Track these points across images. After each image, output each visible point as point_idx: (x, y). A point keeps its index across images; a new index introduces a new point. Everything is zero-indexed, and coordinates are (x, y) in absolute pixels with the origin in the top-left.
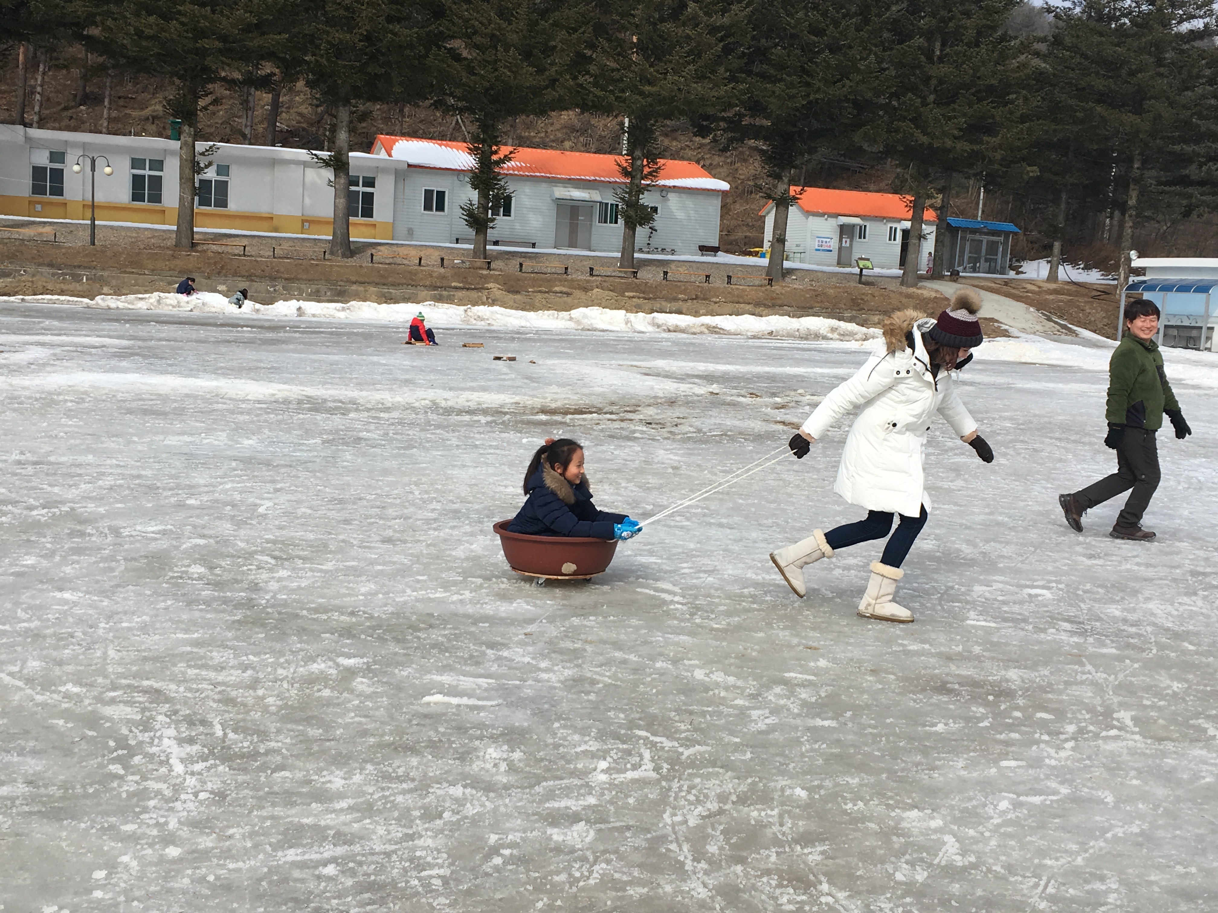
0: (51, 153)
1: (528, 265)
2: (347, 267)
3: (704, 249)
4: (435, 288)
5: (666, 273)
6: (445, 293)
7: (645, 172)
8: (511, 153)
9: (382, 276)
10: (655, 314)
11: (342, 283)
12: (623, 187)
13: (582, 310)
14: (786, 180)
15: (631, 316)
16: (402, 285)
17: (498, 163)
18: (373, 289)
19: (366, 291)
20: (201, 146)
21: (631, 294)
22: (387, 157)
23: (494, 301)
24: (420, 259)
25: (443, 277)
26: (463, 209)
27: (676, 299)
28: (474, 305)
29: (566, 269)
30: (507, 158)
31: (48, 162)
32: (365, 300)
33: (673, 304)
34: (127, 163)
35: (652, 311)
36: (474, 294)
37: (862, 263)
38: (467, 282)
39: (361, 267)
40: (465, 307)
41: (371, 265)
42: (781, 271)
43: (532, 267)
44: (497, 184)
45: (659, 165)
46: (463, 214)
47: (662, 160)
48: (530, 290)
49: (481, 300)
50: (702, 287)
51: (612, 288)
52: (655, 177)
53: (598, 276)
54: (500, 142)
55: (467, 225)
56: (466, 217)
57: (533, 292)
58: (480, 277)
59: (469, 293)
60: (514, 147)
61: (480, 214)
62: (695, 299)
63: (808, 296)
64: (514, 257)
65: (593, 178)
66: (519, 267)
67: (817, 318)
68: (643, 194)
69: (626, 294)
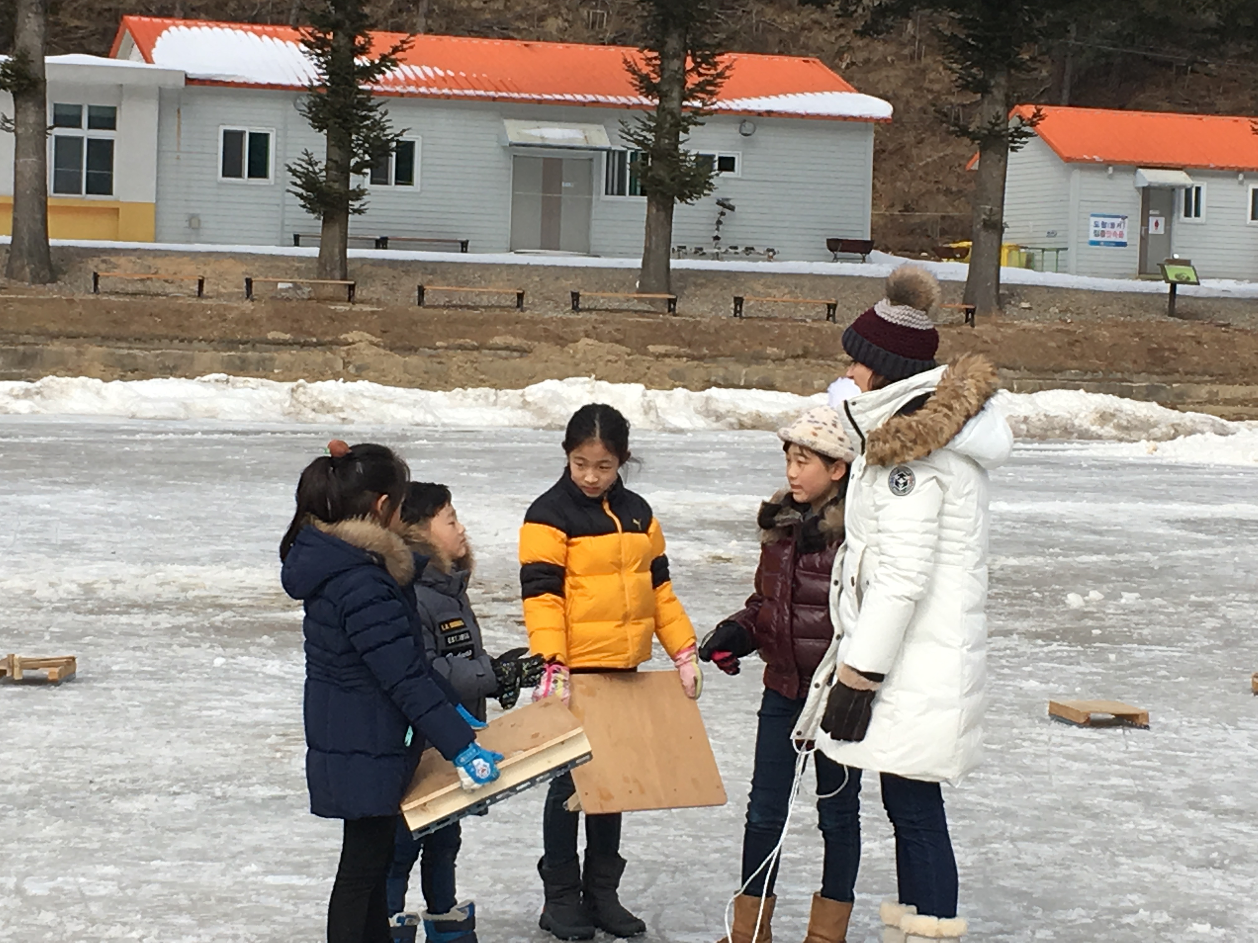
1: (437, 290)
2: (42, 303)
3: (838, 246)
4: (232, 344)
5: (739, 301)
6: (253, 355)
7: (689, 85)
8: (395, 50)
9: (118, 322)
10: (714, 392)
11: (29, 339)
12: (644, 117)
13: (550, 385)
14: (998, 94)
15: (659, 397)
16: (160, 338)
17: (367, 73)
18: (94, 350)
19: (80, 353)
21: (661, 349)
22: (143, 65)
23: (359, 369)
24: (201, 283)
25: (249, 321)
26: (294, 172)
27: (758, 358)
28: (316, 380)
29: (520, 296)
30: (388, 61)
32: (76, 374)
33: (754, 367)
35: (708, 385)
36: (316, 356)
37: (1172, 272)
38: (301, 331)
39: (71, 301)
40: (293, 385)
41: (91, 297)
42: (993, 292)
43: (448, 294)
44: (367, 118)
45: (720, 68)
46: (295, 184)
47: (726, 56)
48: (438, 344)
49: (331, 368)
50: (819, 330)
51: (619, 336)
52: (712, 94)
53: (589, 310)
54: (372, 27)
55: (304, 206)
56: (300, 191)
57: (446, 348)
58: (331, 318)
59: (304, 353)
60: (403, 36)
61: (331, 183)
62: (804, 356)
63: (1053, 344)
64: (407, 272)
65: (591, 98)
66: (416, 293)
67: (1072, 392)
68: (686, 131)
69: (651, 348)
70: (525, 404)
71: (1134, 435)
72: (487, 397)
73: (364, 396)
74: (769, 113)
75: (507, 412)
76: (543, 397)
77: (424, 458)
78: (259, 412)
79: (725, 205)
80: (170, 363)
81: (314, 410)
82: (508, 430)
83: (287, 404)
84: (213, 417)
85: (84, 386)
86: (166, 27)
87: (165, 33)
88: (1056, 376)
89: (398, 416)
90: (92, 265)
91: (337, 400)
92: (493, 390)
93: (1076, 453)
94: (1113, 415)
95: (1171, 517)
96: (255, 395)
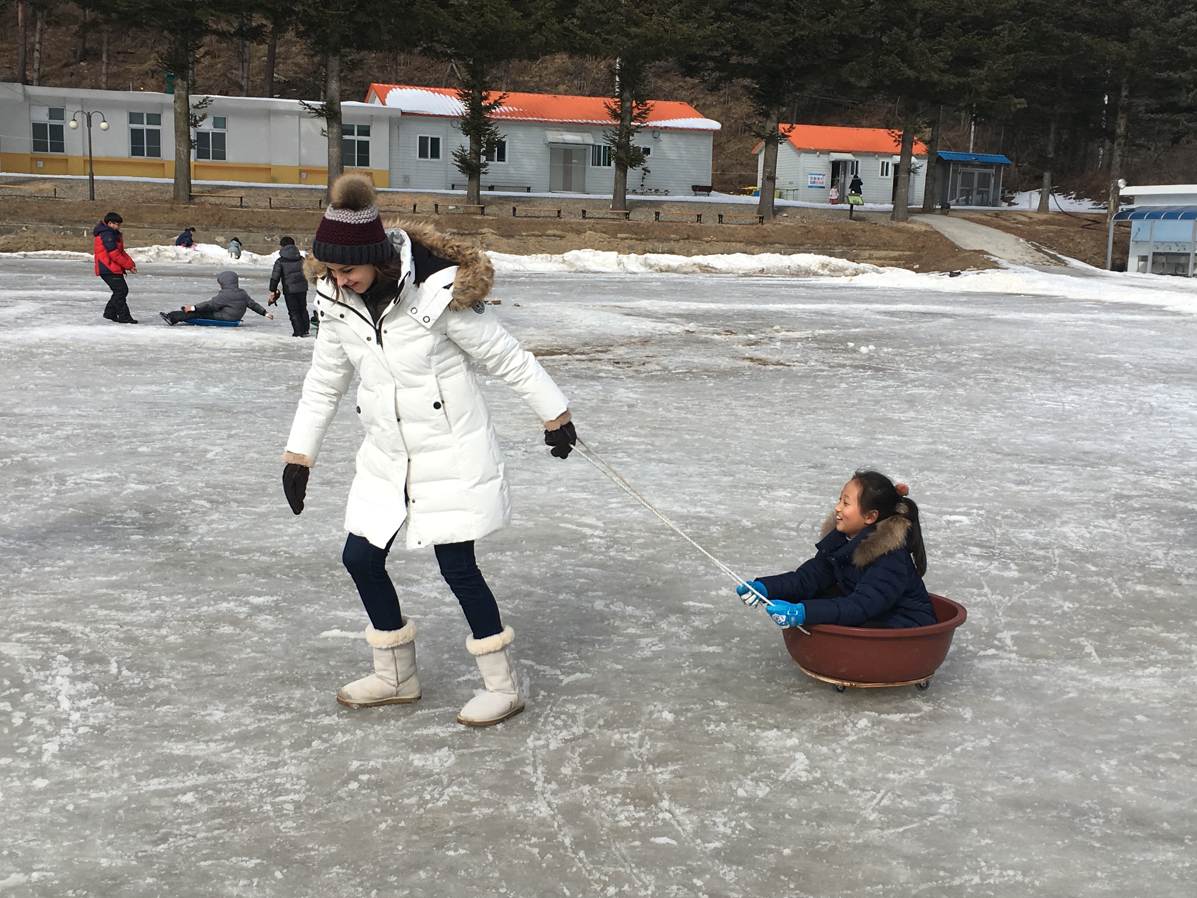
0: (50, 110)
1: (521, 209)
3: (697, 189)
5: (657, 214)
7: (634, 114)
8: (500, 98)
10: (648, 255)
12: (614, 129)
13: (575, 252)
14: (774, 118)
15: (624, 258)
17: (488, 108)
20: (194, 99)
21: (623, 236)
22: (381, 106)
23: (487, 245)
24: (415, 206)
26: (456, 155)
27: (668, 240)
29: (559, 212)
30: (497, 103)
31: (47, 118)
33: (666, 244)
34: (126, 118)
35: (645, 252)
38: (461, 228)
42: (771, 209)
43: (526, 211)
44: (488, 130)
45: (648, 106)
46: (456, 160)
47: (651, 101)
48: (523, 234)
50: (693, 227)
51: (604, 230)
52: (645, 118)
53: (590, 218)
54: (490, 88)
55: (460, 171)
56: (458, 164)
57: (527, 236)
58: (474, 222)
60: (504, 93)
61: (472, 160)
62: (687, 239)
63: (799, 233)
64: (507, 201)
65: (585, 121)
66: (512, 211)
67: (808, 255)
68: (633, 136)
69: (619, 235)
70: (564, 261)
71: (837, 274)
72: (547, 258)
74: (665, 127)
75: (556, 264)
76: (572, 258)
79: (646, 170)
82: (557, 273)
86: (391, 89)
87: (391, 91)
88: (801, 247)
89: (508, 267)
92: (549, 255)
93: (813, 282)
94: (827, 265)
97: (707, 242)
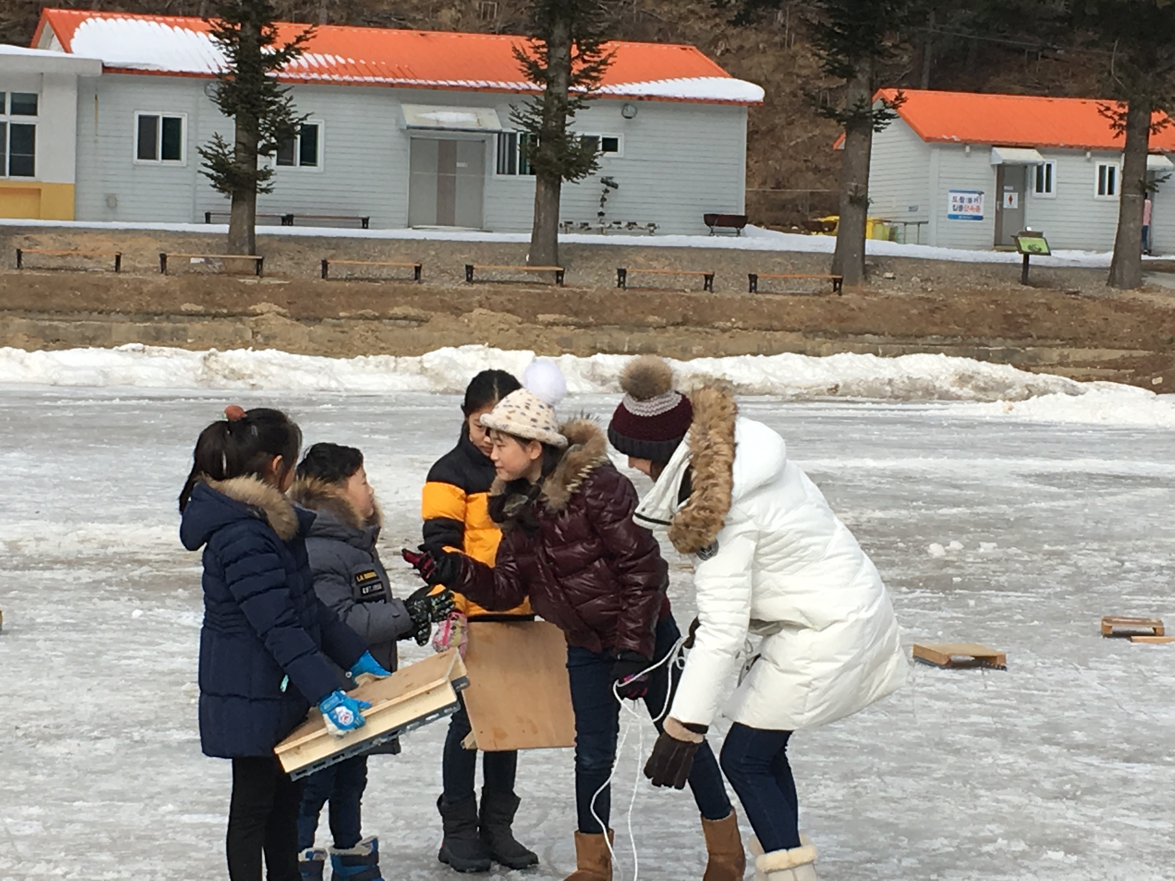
1: (339, 264)
3: (714, 221)
4: (148, 316)
5: (622, 273)
6: (167, 326)
7: (575, 71)
8: (299, 39)
9: (41, 296)
10: (599, 357)
12: (532, 101)
13: (446, 352)
14: (862, 78)
16: (80, 310)
17: (273, 61)
18: (18, 322)
19: (4, 325)
21: (550, 318)
22: (62, 54)
23: (267, 338)
24: (118, 259)
25: (162, 294)
26: (205, 155)
27: (642, 326)
28: (226, 349)
29: (418, 269)
30: (292, 50)
33: (637, 335)
35: (594, 351)
36: (227, 327)
37: (1025, 243)
38: (212, 303)
40: (206, 353)
41: (16, 272)
42: (859, 262)
43: (351, 268)
44: (272, 103)
45: (603, 55)
46: (205, 165)
47: (609, 44)
48: (342, 314)
49: (241, 337)
50: (696, 300)
51: (510, 306)
52: (596, 79)
53: (482, 282)
54: (278, 18)
55: (214, 186)
56: (211, 171)
57: (349, 318)
58: (241, 291)
59: (215, 324)
60: (307, 27)
61: (239, 165)
62: (683, 324)
63: (915, 311)
64: (311, 247)
65: (483, 83)
66: (320, 267)
67: (932, 356)
68: (572, 114)
69: (541, 317)
70: (423, 371)
71: (992, 395)
72: (387, 364)
73: (273, 364)
74: (650, 97)
75: (407, 378)
76: (440, 363)
77: (327, 421)
78: (174, 379)
79: (609, 183)
80: (89, 333)
81: (225, 377)
82: (406, 394)
83: (200, 372)
84: (130, 384)
85: (9, 356)
86: (84, 19)
87: (83, 24)
88: (919, 341)
89: (304, 383)
90: (17, 242)
91: (247, 368)
92: (393, 358)
93: (937, 413)
94: (971, 377)
95: (1025, 471)
96: (170, 363)
97: (724, 331)
